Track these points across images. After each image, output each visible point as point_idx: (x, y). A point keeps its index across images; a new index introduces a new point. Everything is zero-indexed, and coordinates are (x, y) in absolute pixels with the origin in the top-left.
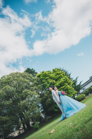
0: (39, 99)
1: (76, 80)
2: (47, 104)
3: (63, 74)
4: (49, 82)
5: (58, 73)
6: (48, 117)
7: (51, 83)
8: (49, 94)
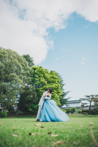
0: (22, 90)
1: (66, 94)
2: (26, 99)
3: (58, 80)
4: (40, 80)
5: (54, 77)
6: (20, 111)
7: (42, 82)
8: (34, 91)
